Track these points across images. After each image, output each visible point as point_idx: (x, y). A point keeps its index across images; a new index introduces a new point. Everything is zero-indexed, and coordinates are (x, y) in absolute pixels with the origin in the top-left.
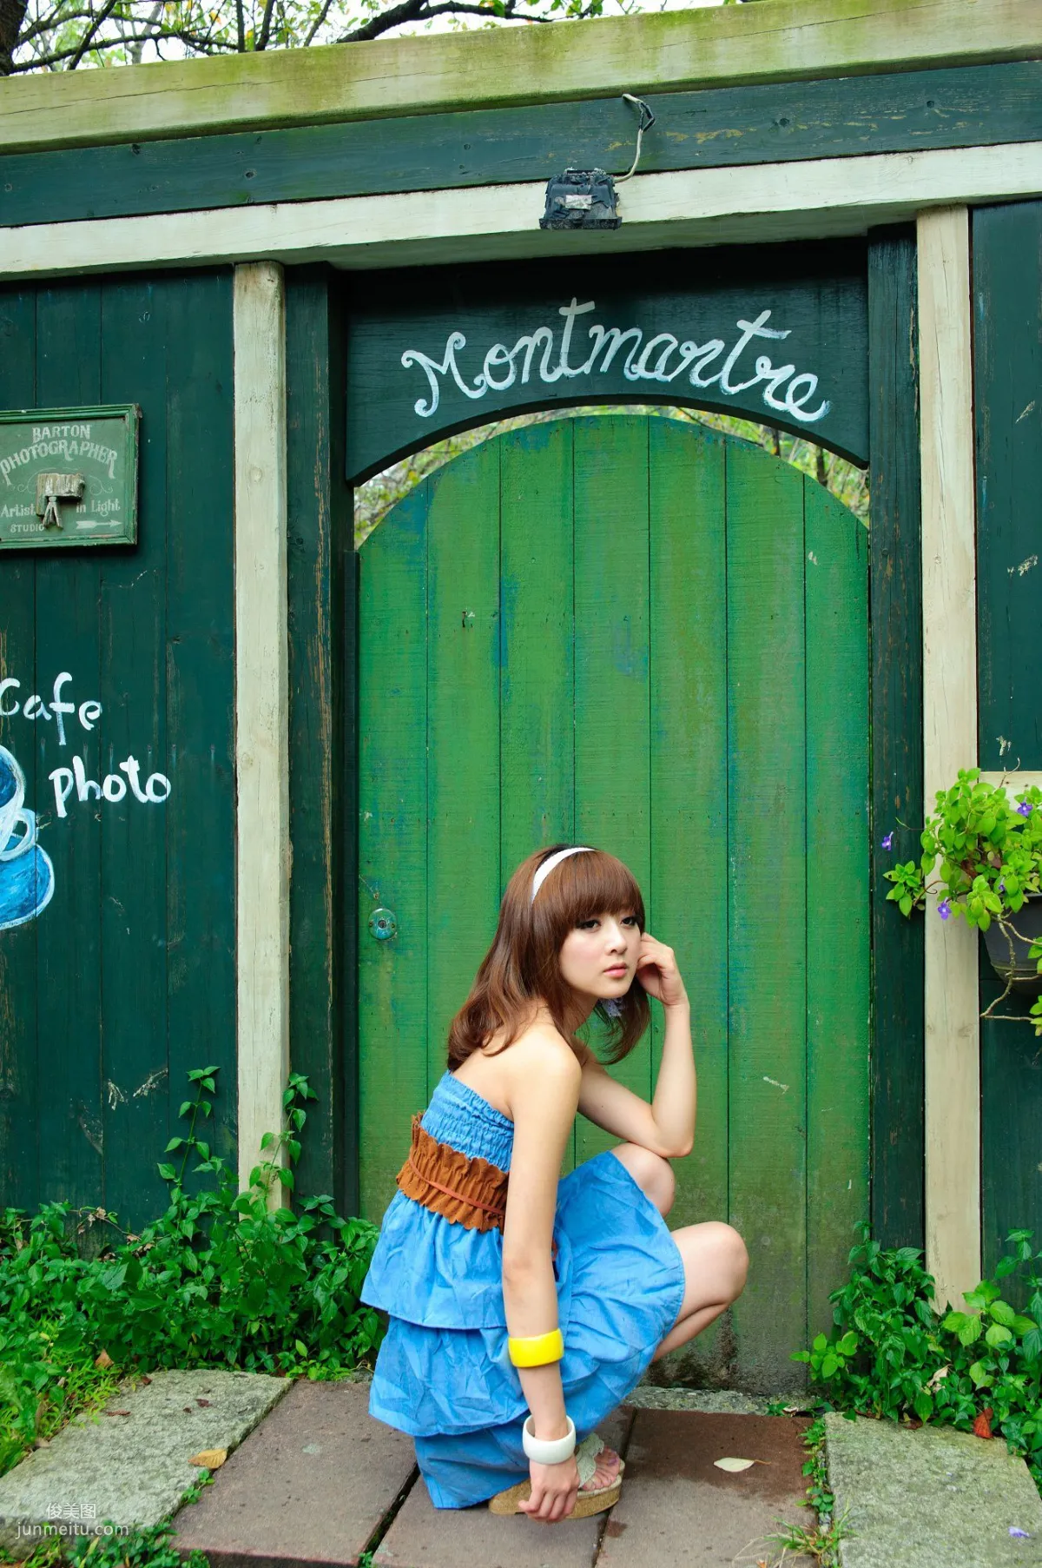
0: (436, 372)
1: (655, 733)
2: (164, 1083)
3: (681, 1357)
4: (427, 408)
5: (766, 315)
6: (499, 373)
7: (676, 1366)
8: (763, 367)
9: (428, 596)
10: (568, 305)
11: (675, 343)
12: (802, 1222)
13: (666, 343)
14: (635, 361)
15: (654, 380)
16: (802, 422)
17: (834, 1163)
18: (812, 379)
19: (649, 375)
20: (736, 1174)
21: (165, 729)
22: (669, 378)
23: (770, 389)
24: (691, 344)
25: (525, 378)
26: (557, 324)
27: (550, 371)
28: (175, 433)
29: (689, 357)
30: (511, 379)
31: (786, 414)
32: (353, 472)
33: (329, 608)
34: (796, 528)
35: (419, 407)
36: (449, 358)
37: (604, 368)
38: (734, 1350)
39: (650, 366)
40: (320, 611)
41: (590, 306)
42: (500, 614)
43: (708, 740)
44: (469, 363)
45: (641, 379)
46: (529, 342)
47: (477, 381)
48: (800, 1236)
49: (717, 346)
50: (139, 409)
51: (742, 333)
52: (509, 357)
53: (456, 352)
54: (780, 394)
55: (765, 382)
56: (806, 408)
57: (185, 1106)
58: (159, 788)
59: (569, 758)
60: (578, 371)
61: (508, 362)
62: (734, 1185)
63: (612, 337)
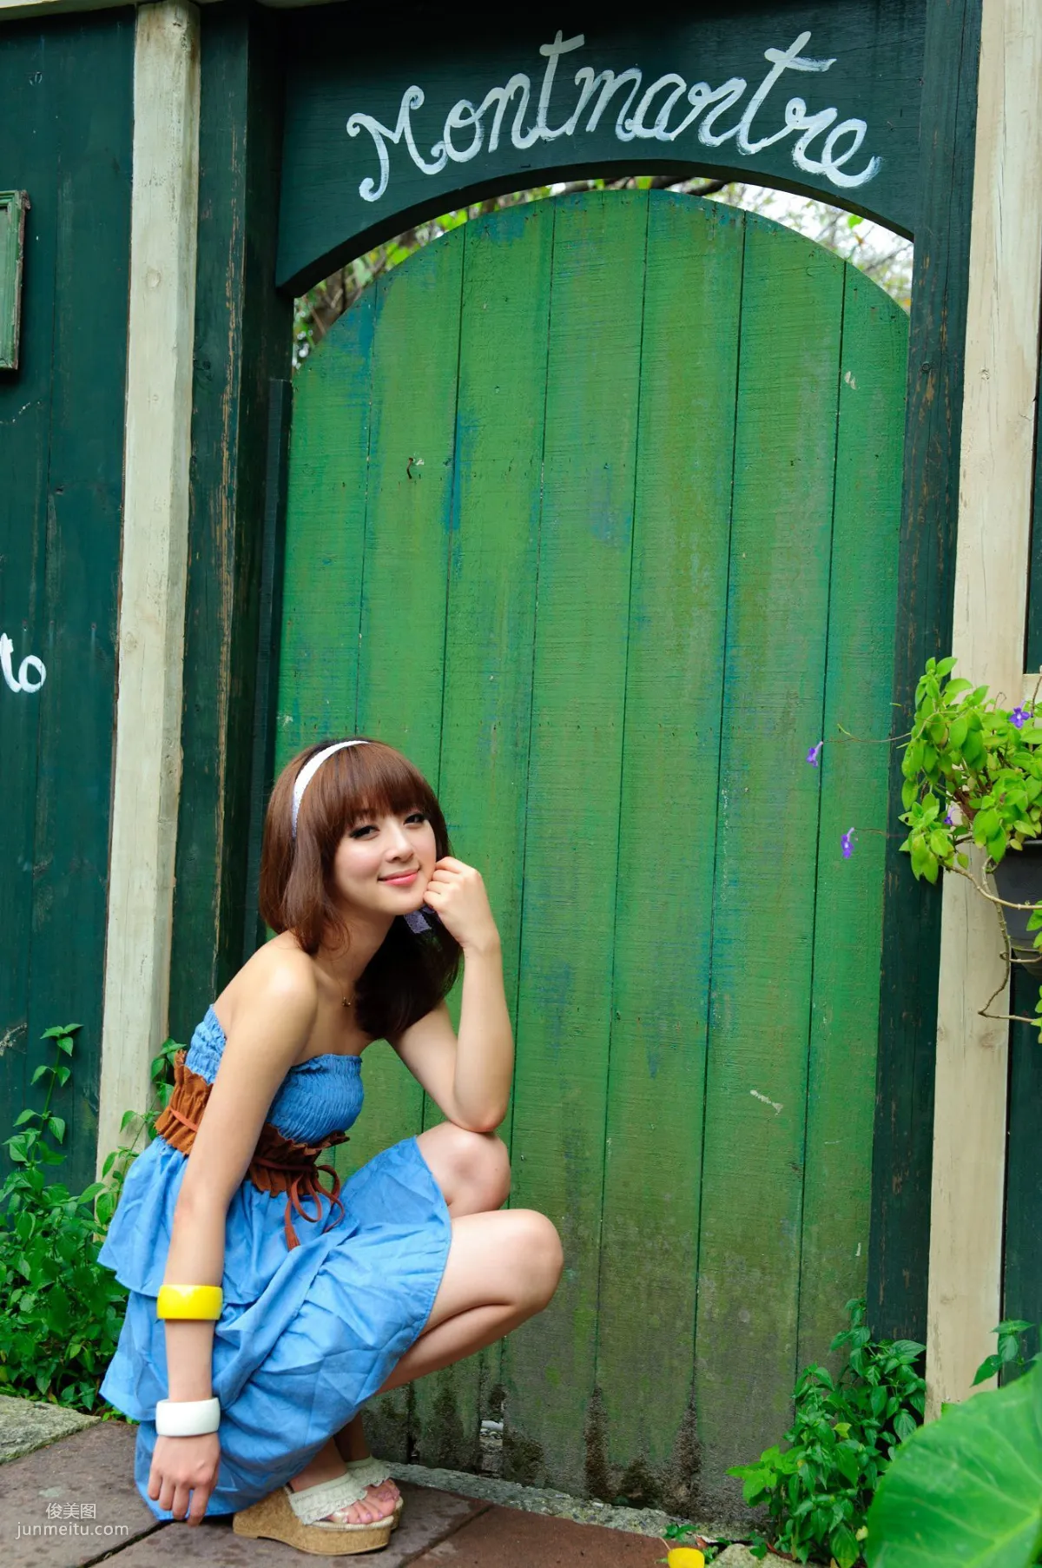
0: (387, 141)
1: (636, 620)
2: (22, 1040)
3: (629, 1464)
4: (374, 190)
5: (804, 38)
6: (462, 139)
7: (621, 1476)
8: (796, 115)
9: (370, 441)
10: (552, 42)
11: (683, 86)
12: (793, 1294)
13: (672, 87)
14: (631, 114)
15: (654, 139)
16: (842, 189)
17: (838, 1217)
18: (858, 126)
19: (647, 134)
20: (710, 1220)
21: (42, 602)
22: (672, 136)
23: (802, 144)
24: (703, 87)
25: (493, 145)
26: (535, 68)
27: (524, 134)
28: (66, 230)
29: (699, 104)
30: (476, 146)
31: (822, 178)
32: (284, 276)
33: (236, 450)
34: (831, 339)
35: (365, 190)
36: (404, 121)
37: (591, 126)
38: (696, 1462)
39: (649, 122)
40: (226, 454)
41: (578, 41)
42: (453, 461)
43: (701, 632)
44: (427, 127)
45: (637, 139)
46: (499, 95)
47: (435, 152)
48: (790, 1315)
49: (737, 86)
50: (24, 198)
51: (770, 65)
52: (475, 117)
53: (412, 113)
54: (814, 152)
55: (797, 134)
56: (847, 169)
57: (41, 1070)
58: (33, 676)
59: (528, 651)
60: (558, 133)
61: (474, 124)
62: (706, 1235)
63: (603, 83)
